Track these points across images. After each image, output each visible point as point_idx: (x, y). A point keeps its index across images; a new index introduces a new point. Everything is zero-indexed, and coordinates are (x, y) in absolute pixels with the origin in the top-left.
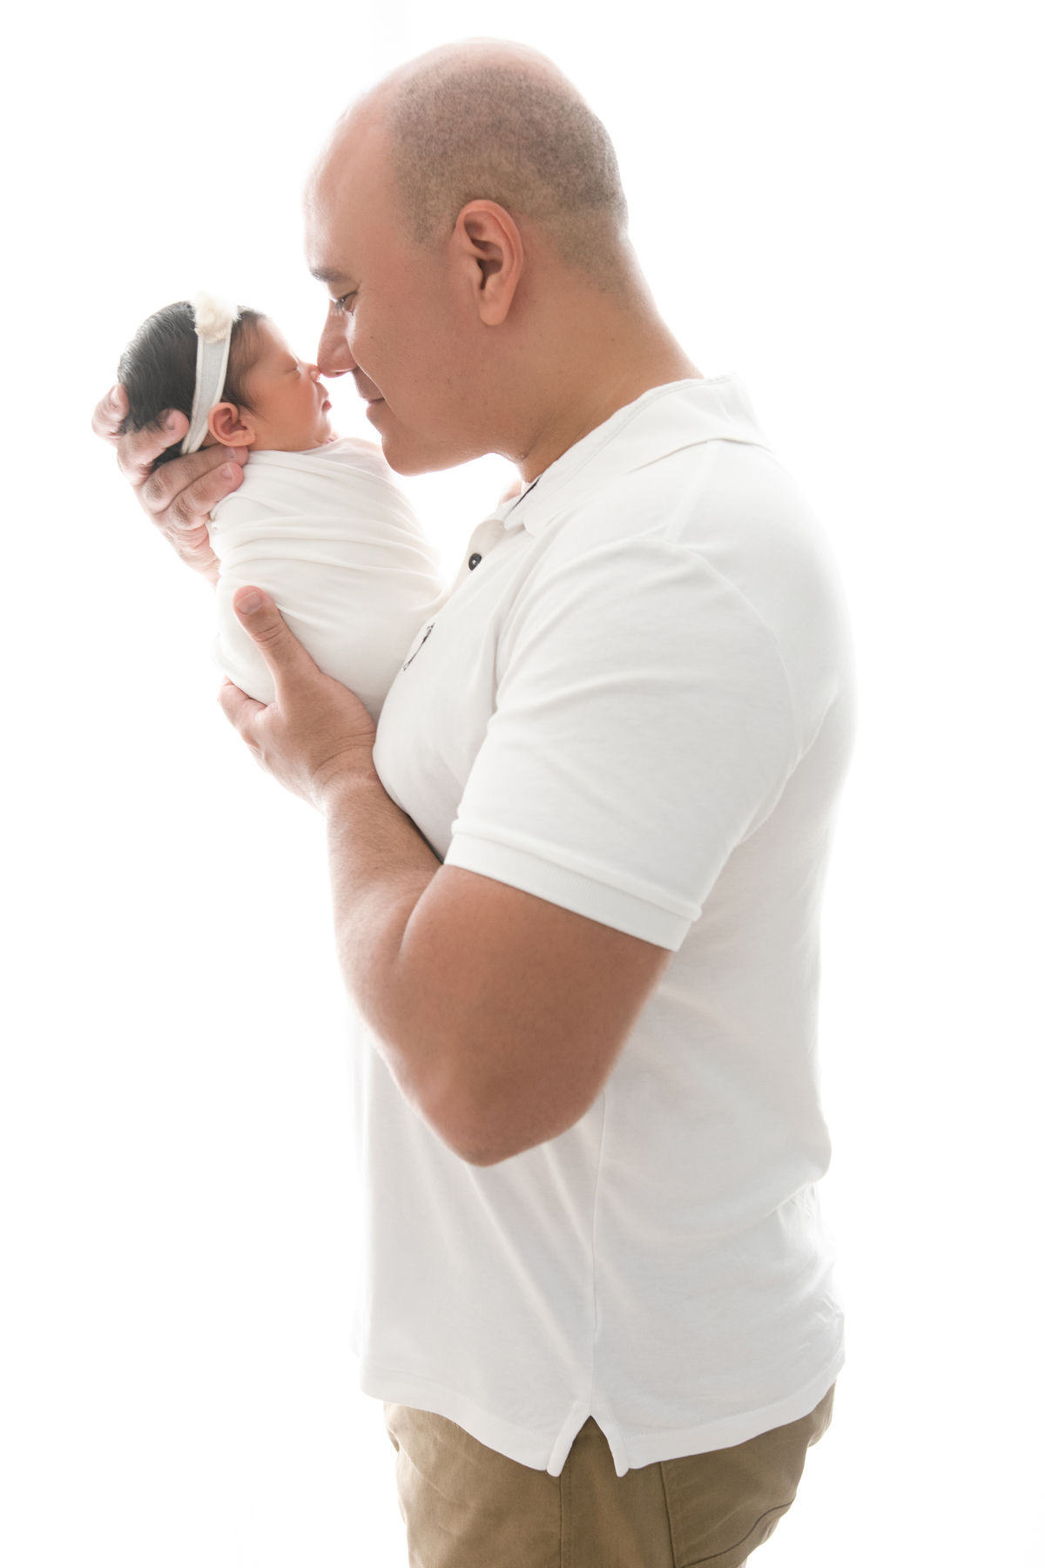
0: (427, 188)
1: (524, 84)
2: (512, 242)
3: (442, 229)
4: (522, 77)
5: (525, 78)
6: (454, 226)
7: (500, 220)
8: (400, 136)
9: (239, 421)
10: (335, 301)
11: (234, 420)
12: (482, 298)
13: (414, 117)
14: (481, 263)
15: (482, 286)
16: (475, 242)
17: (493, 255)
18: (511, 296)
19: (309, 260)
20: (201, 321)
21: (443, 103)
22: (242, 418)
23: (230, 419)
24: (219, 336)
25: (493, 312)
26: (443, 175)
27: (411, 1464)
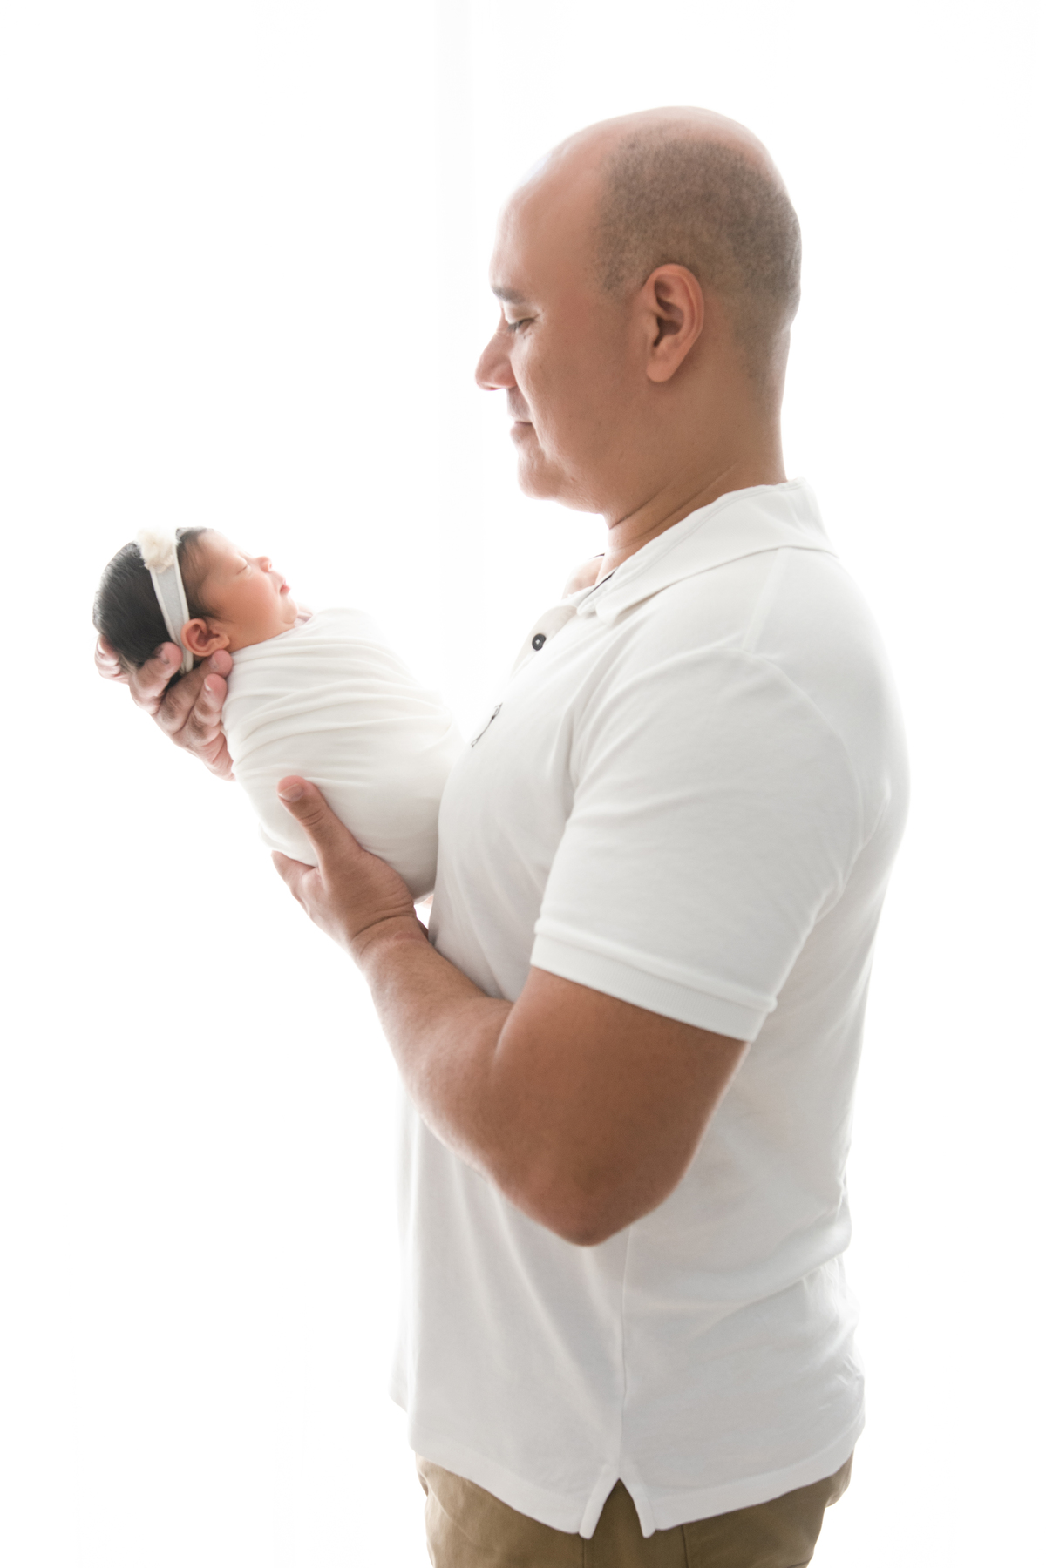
0: (627, 240)
1: (739, 165)
2: (696, 311)
3: (632, 283)
4: (738, 157)
5: (741, 159)
6: (644, 282)
7: (690, 288)
8: (613, 186)
9: (210, 632)
10: (511, 321)
12: (653, 354)
13: (631, 172)
14: (660, 321)
15: (656, 343)
16: (660, 302)
17: (675, 317)
18: (682, 358)
19: (494, 278)
20: (147, 555)
21: (661, 165)
22: (211, 628)
23: (202, 632)
24: (168, 564)
25: (659, 371)
26: (646, 232)
27: (440, 1508)
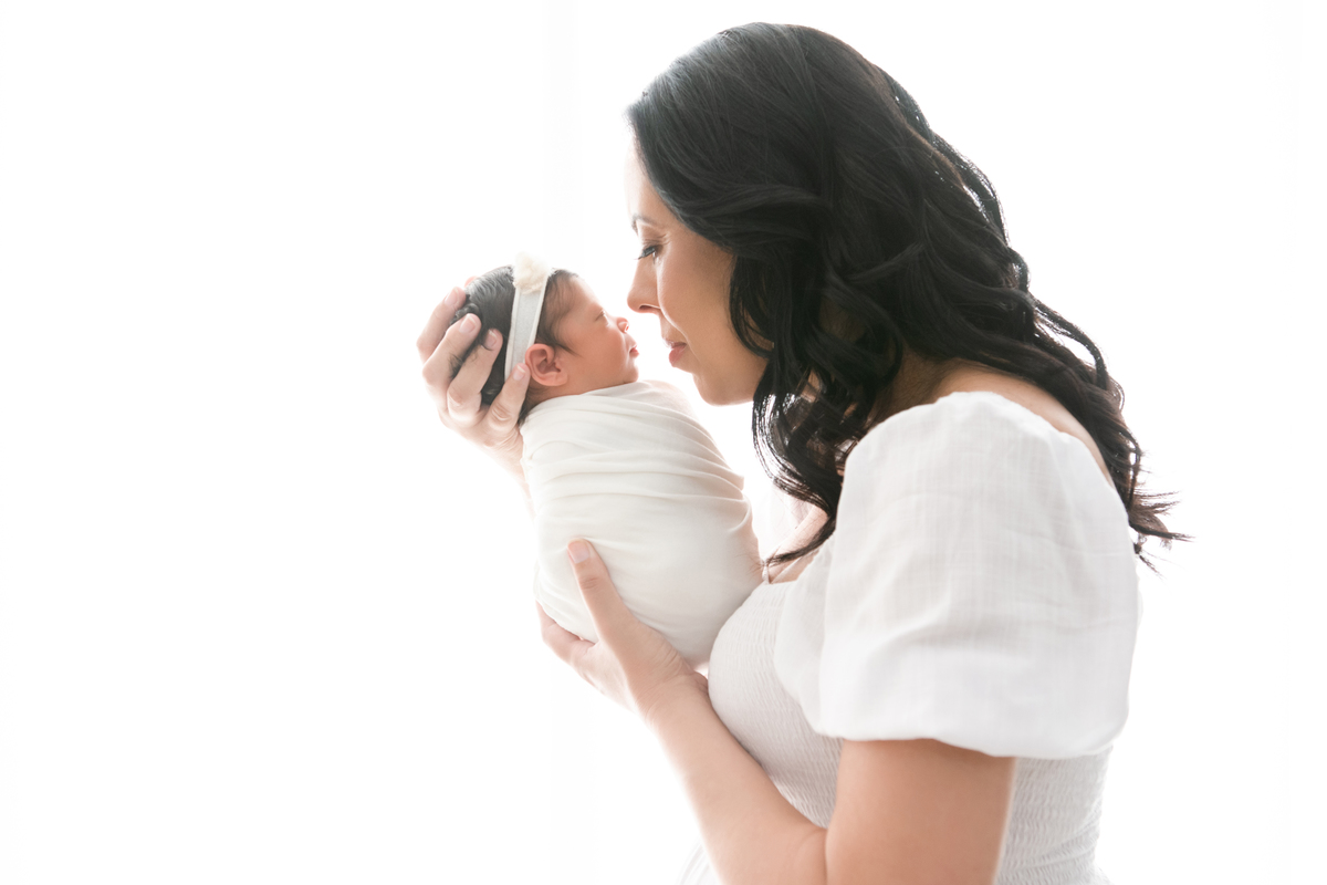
9: (554, 364)
11: (549, 362)
23: (546, 360)
24: (534, 288)
